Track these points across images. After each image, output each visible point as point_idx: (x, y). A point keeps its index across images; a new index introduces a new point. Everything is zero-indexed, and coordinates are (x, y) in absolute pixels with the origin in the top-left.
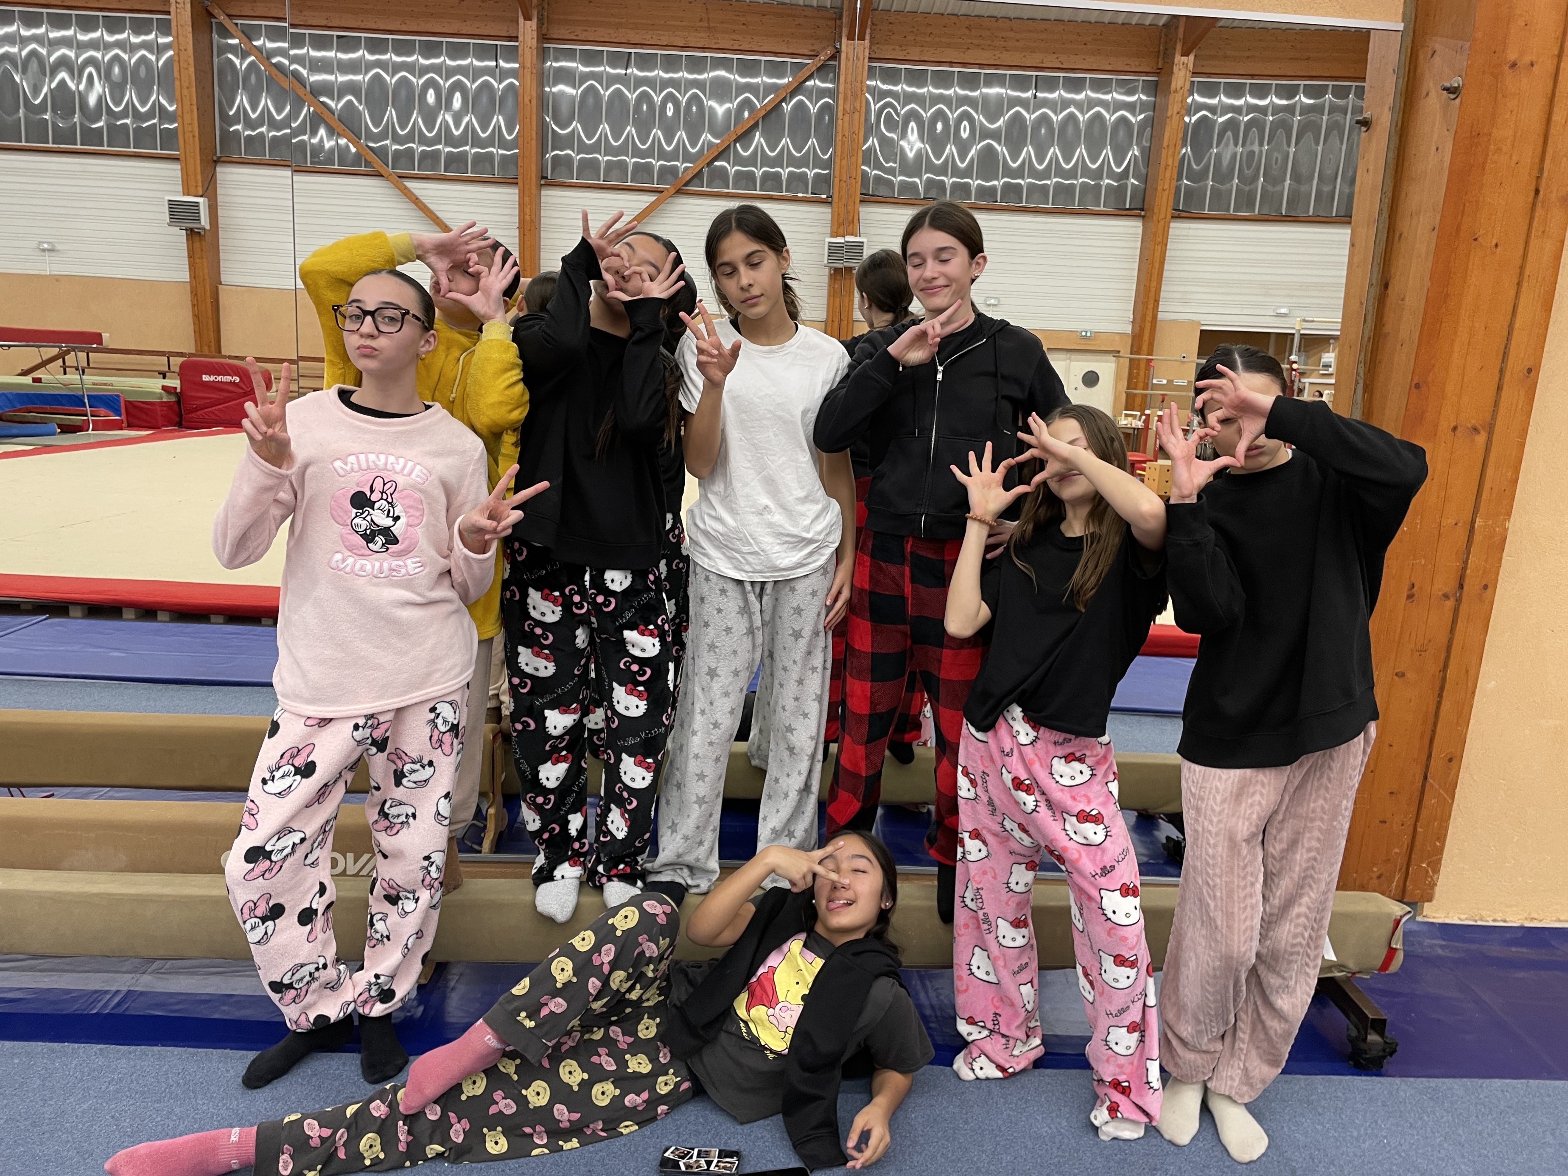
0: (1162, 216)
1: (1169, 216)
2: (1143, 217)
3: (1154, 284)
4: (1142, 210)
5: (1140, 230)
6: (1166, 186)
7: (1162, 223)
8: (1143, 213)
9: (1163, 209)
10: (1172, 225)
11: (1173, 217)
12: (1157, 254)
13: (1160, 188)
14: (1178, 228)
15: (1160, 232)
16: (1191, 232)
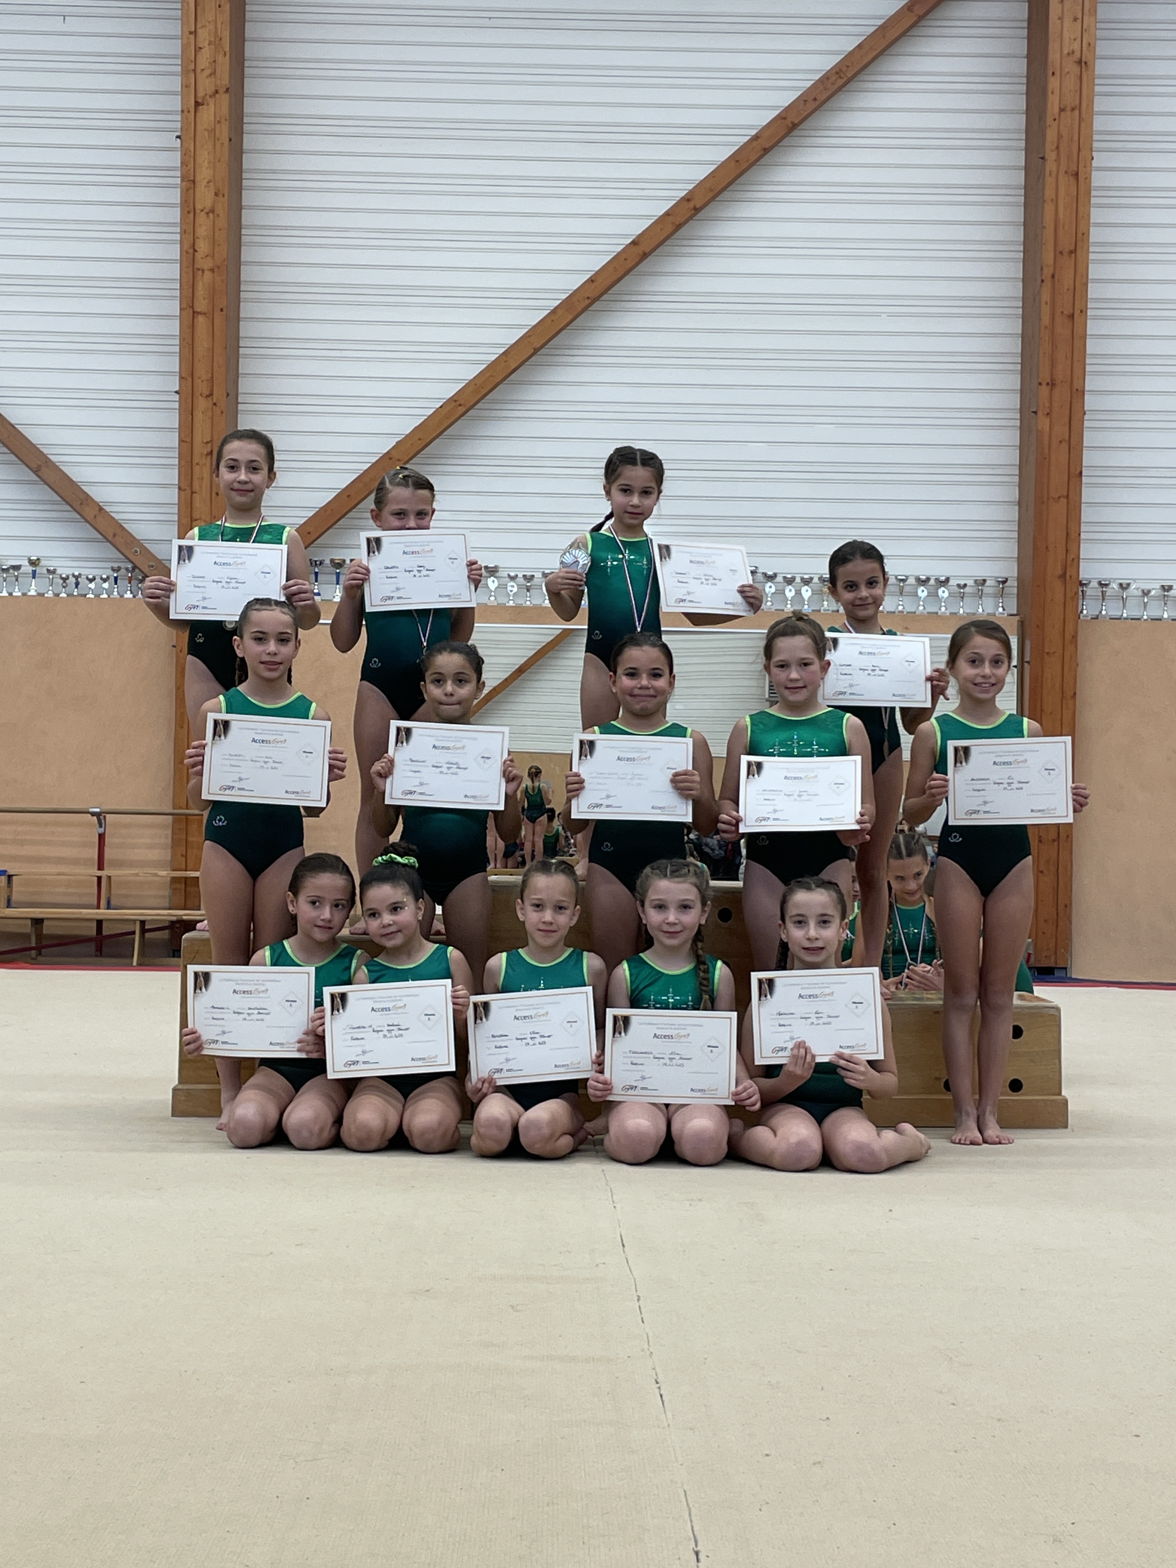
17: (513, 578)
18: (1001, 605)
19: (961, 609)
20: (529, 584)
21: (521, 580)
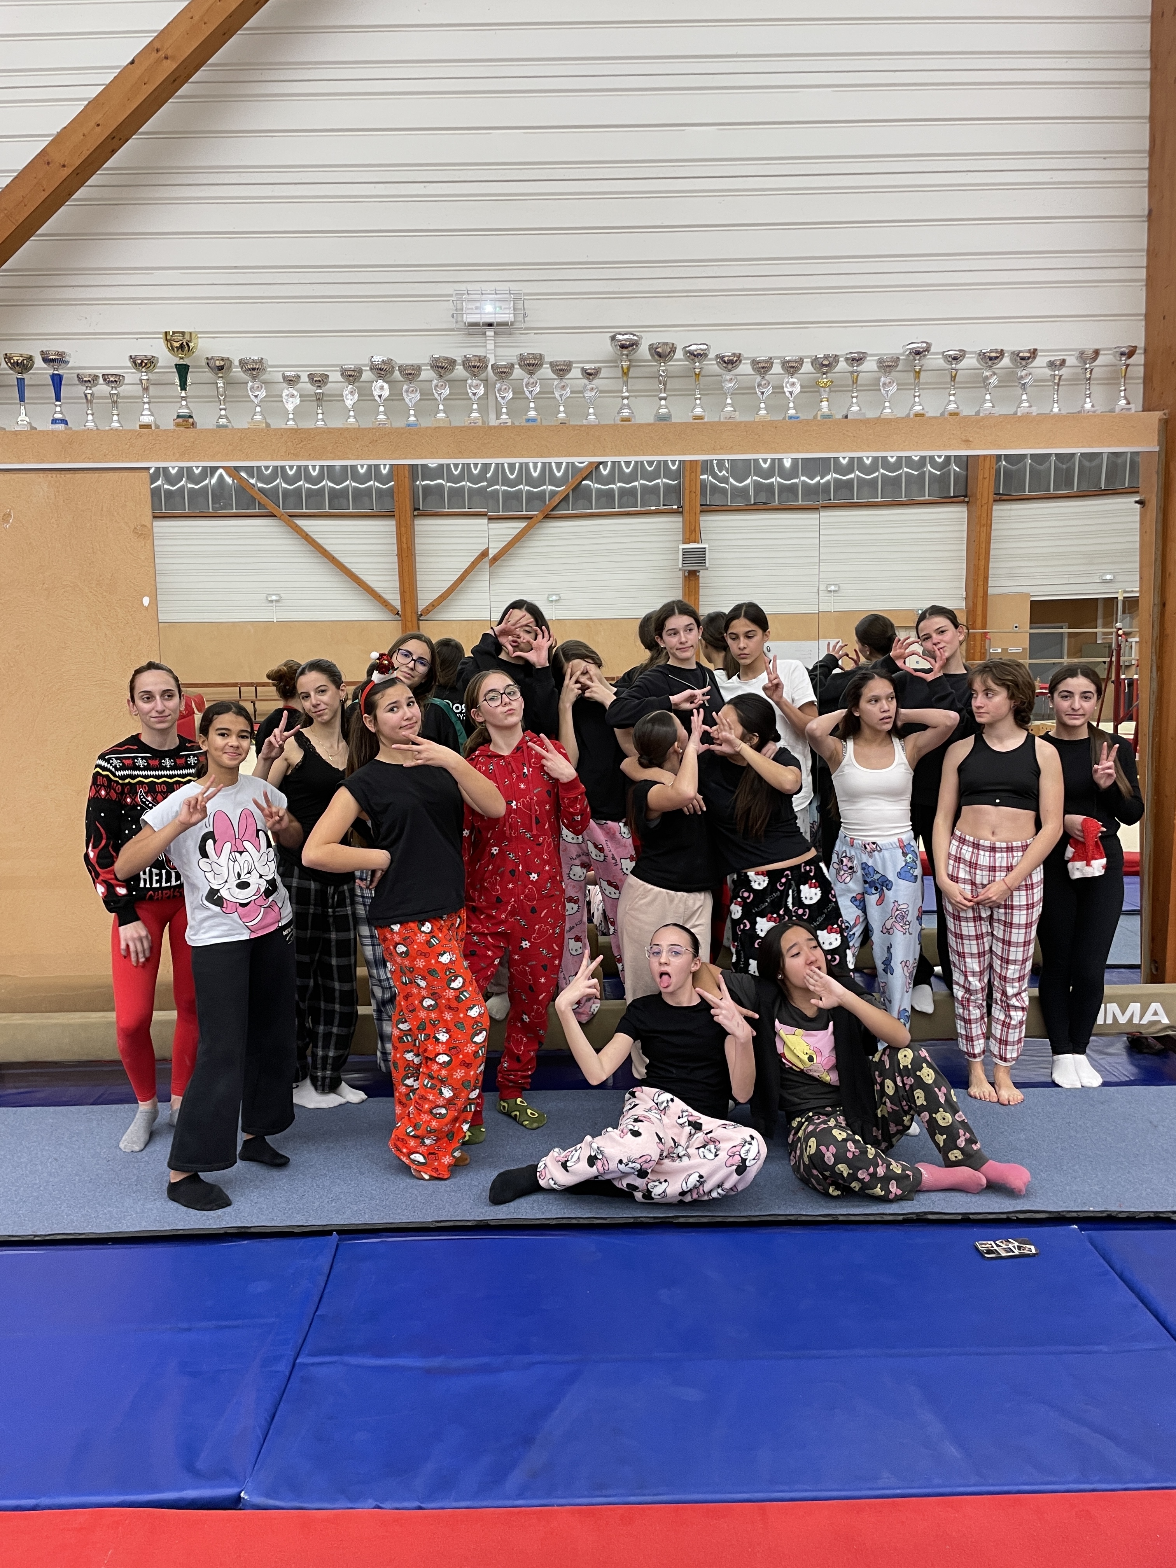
0: (985, 501)
1: (991, 500)
2: (968, 502)
3: (982, 563)
4: (966, 496)
5: (966, 515)
6: (986, 475)
7: (985, 507)
8: (967, 499)
9: (985, 495)
10: (995, 507)
11: (995, 501)
12: (983, 535)
13: (980, 477)
14: (1000, 511)
15: (984, 515)
16: (1013, 513)
17: (292, 381)
18: (1122, 394)
19: (1056, 405)
20: (318, 391)
21: (306, 386)
